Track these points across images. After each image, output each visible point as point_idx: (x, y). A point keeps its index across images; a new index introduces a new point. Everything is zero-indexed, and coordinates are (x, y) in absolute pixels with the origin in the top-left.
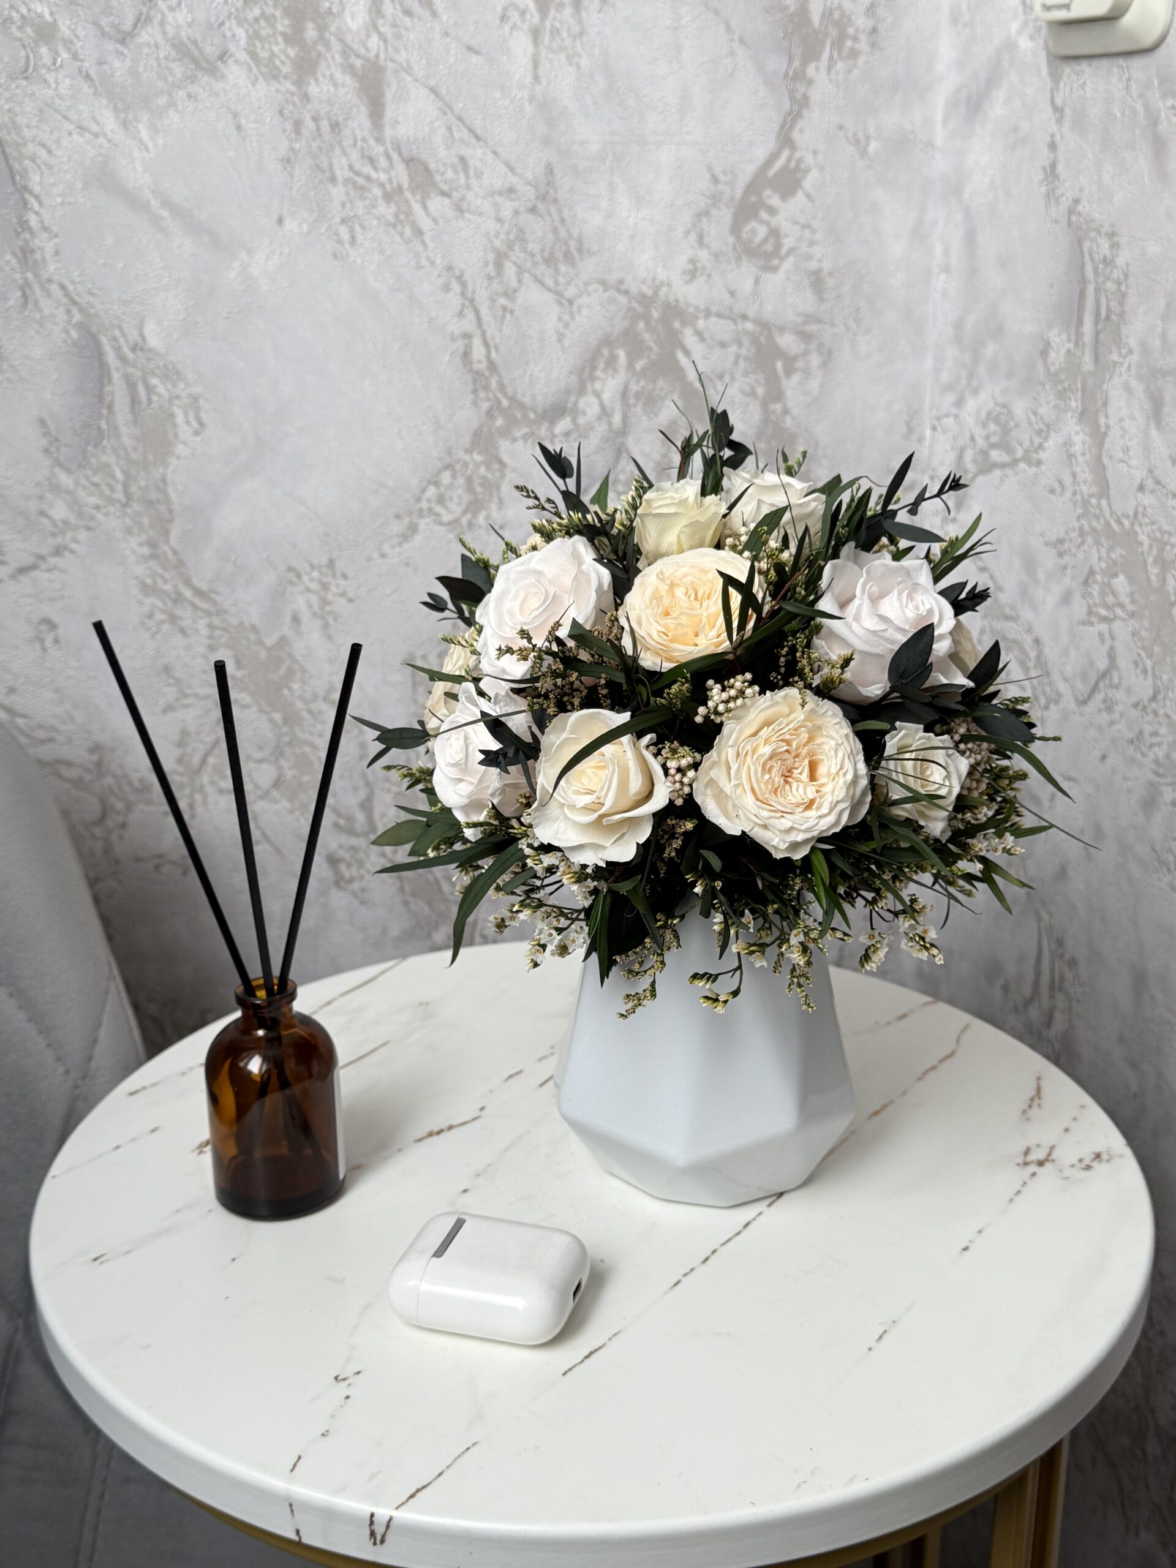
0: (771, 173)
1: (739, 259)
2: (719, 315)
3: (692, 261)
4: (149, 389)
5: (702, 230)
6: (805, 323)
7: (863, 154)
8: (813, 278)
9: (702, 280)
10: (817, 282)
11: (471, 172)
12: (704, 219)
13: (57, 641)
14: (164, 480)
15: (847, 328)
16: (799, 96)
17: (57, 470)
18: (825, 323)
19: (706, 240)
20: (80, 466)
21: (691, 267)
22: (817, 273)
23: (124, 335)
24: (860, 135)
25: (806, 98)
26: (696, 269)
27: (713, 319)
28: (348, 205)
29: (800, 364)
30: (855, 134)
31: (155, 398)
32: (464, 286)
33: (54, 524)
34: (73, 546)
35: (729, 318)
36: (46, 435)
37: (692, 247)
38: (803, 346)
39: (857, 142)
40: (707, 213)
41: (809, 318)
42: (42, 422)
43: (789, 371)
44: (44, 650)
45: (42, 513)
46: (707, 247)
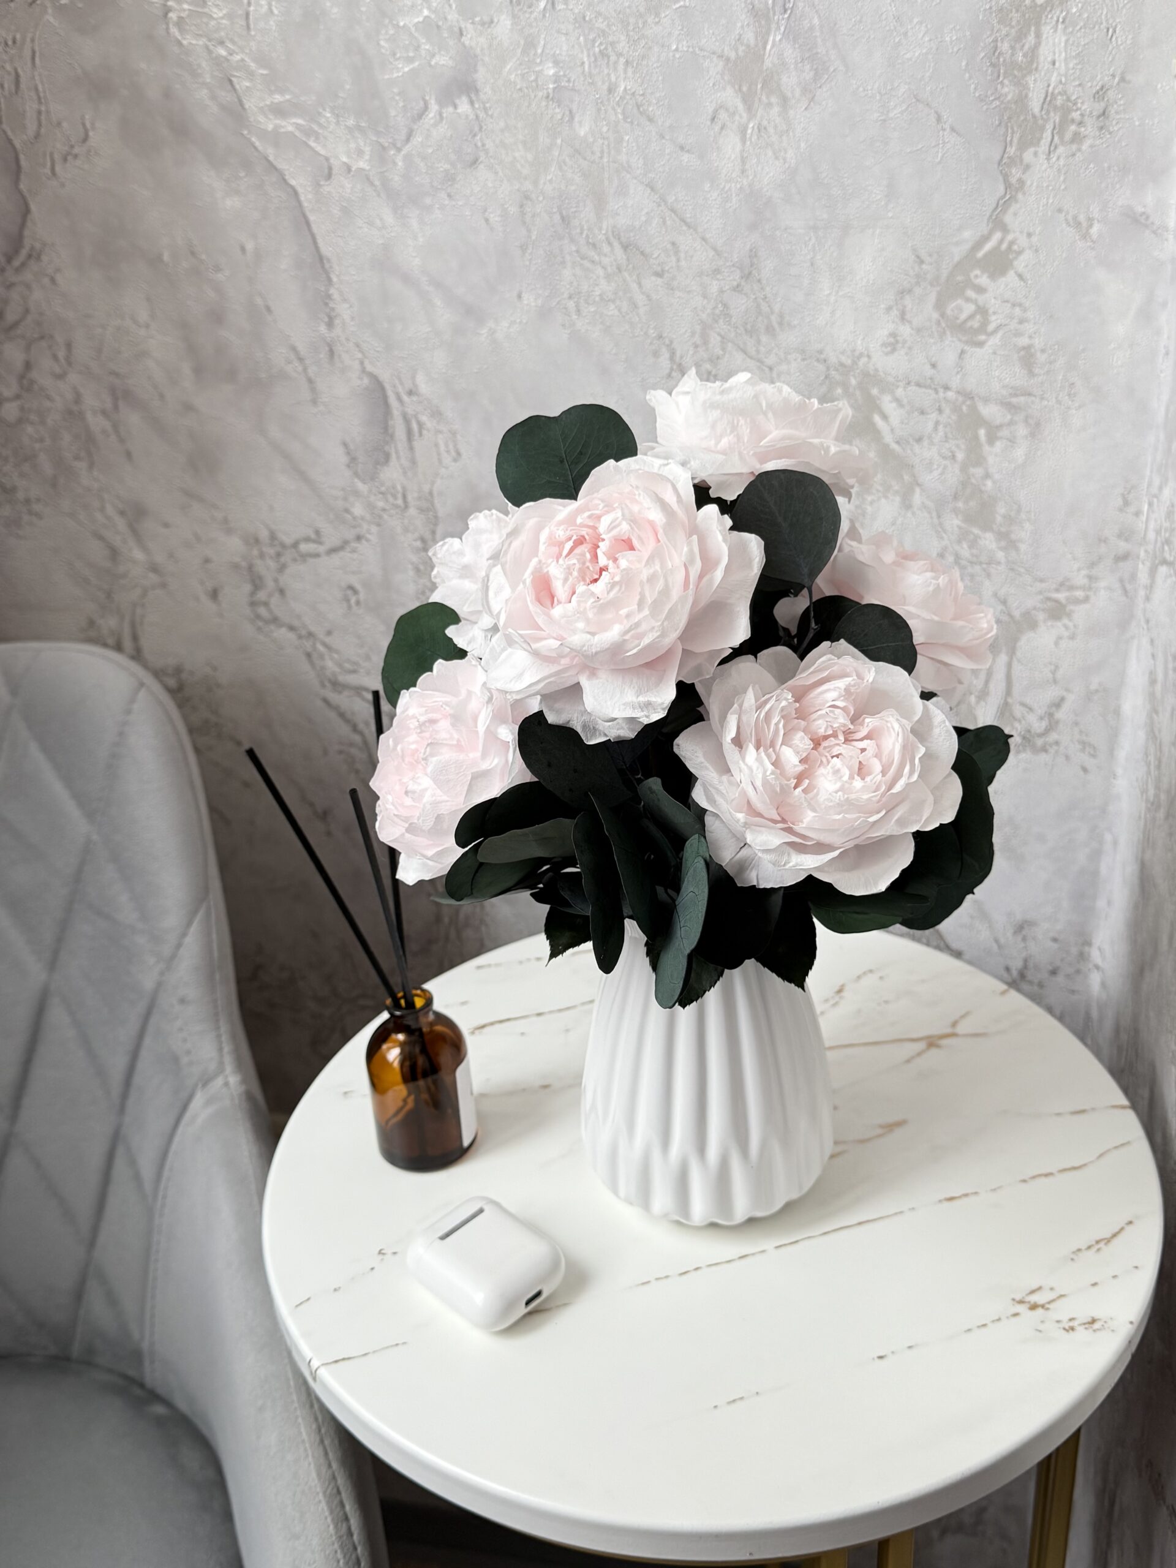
0: (980, 254)
1: (942, 335)
2: (918, 385)
3: (893, 335)
4: (421, 425)
5: (905, 307)
6: (1011, 395)
7: (1085, 236)
8: (1022, 353)
9: (902, 352)
10: (1027, 357)
11: (682, 255)
12: (907, 297)
13: (358, 603)
14: (431, 493)
15: (1059, 402)
16: (1013, 180)
17: (356, 480)
18: (1035, 396)
19: (908, 316)
20: (373, 479)
21: (892, 340)
22: (1028, 348)
23: (402, 384)
24: (1082, 218)
25: (1021, 182)
26: (897, 342)
27: (913, 388)
28: (575, 284)
29: (1005, 432)
30: (1075, 218)
31: (425, 432)
32: (673, 353)
33: (354, 518)
34: (368, 536)
35: (929, 387)
36: (348, 453)
37: (893, 322)
38: (1009, 417)
39: (1080, 223)
40: (910, 291)
41: (1016, 392)
42: (345, 445)
43: (992, 439)
44: (350, 607)
45: (347, 511)
46: (910, 322)
